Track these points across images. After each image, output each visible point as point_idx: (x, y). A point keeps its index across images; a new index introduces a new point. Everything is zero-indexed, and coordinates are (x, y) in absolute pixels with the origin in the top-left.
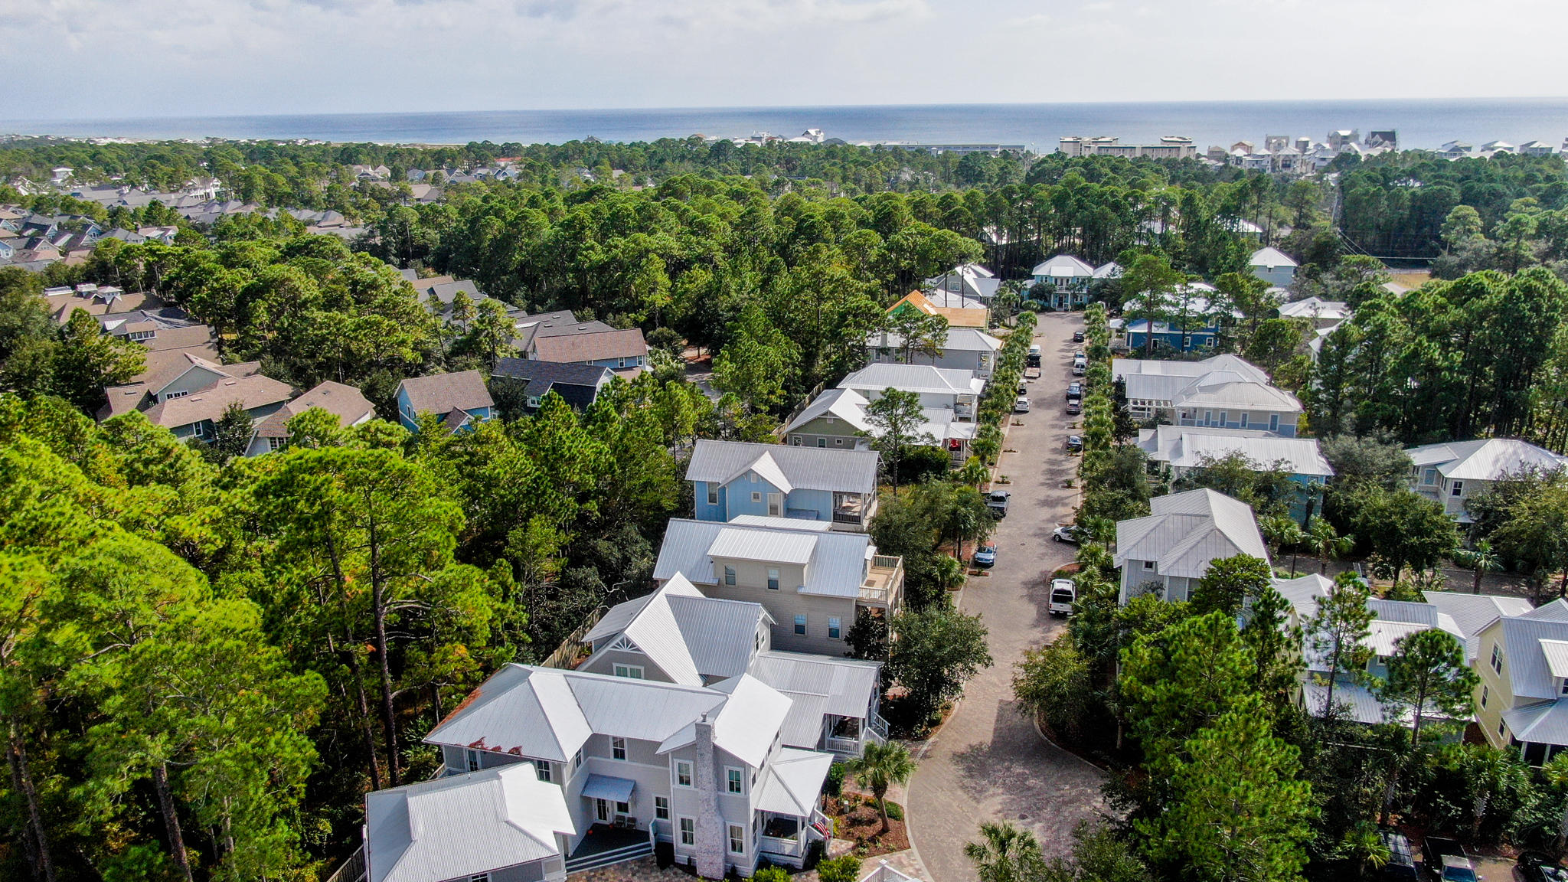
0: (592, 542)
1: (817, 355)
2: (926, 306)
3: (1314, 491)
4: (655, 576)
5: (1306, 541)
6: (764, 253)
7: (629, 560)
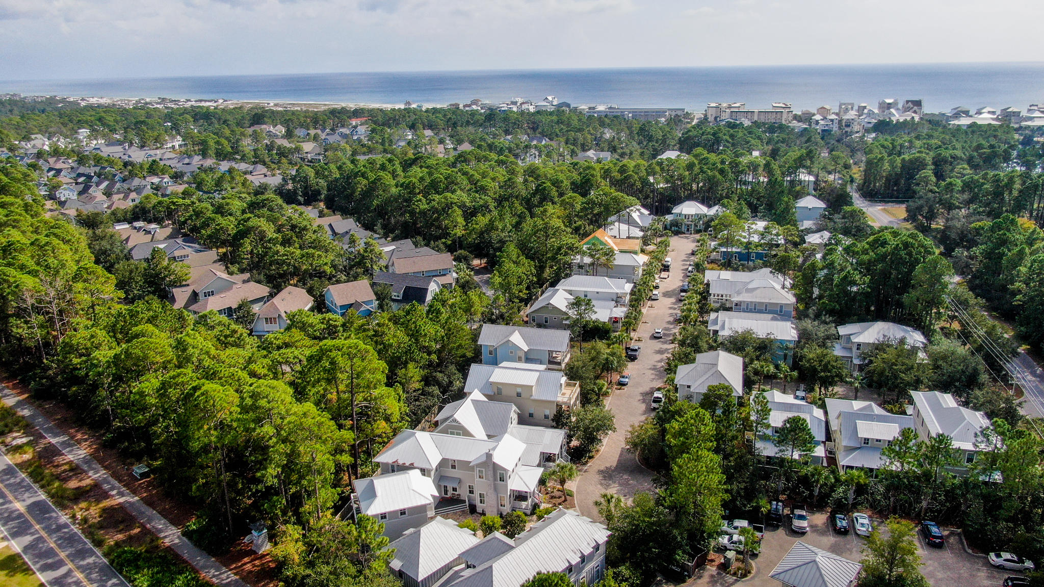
0: (434, 374)
1: (546, 267)
2: (606, 238)
3: (787, 348)
4: (465, 391)
5: (776, 373)
6: (517, 204)
7: (452, 383)
